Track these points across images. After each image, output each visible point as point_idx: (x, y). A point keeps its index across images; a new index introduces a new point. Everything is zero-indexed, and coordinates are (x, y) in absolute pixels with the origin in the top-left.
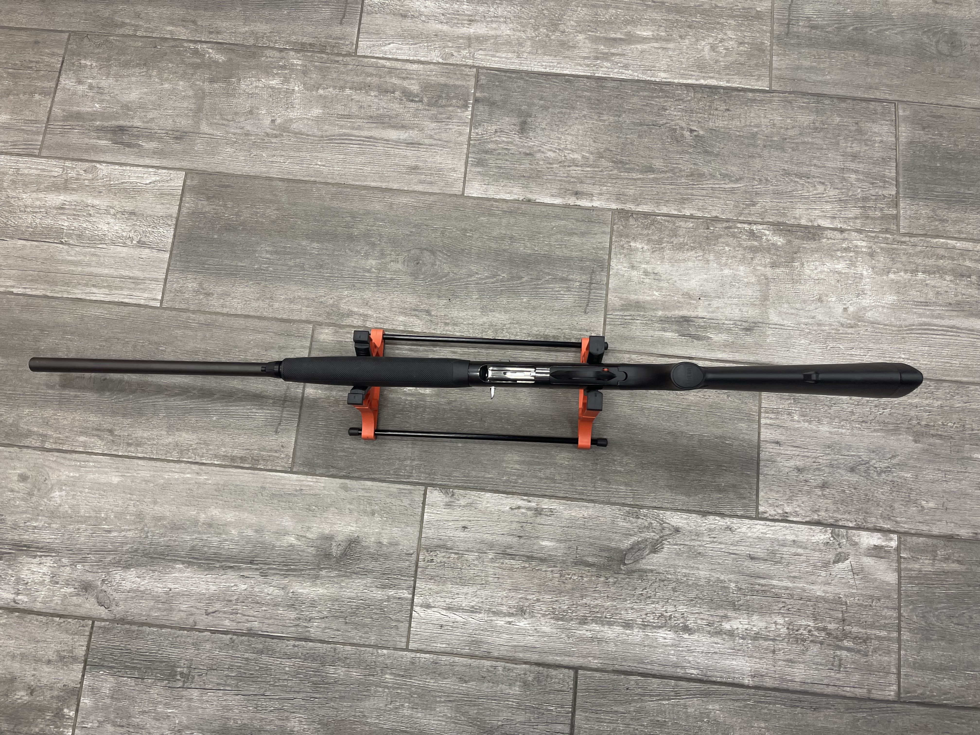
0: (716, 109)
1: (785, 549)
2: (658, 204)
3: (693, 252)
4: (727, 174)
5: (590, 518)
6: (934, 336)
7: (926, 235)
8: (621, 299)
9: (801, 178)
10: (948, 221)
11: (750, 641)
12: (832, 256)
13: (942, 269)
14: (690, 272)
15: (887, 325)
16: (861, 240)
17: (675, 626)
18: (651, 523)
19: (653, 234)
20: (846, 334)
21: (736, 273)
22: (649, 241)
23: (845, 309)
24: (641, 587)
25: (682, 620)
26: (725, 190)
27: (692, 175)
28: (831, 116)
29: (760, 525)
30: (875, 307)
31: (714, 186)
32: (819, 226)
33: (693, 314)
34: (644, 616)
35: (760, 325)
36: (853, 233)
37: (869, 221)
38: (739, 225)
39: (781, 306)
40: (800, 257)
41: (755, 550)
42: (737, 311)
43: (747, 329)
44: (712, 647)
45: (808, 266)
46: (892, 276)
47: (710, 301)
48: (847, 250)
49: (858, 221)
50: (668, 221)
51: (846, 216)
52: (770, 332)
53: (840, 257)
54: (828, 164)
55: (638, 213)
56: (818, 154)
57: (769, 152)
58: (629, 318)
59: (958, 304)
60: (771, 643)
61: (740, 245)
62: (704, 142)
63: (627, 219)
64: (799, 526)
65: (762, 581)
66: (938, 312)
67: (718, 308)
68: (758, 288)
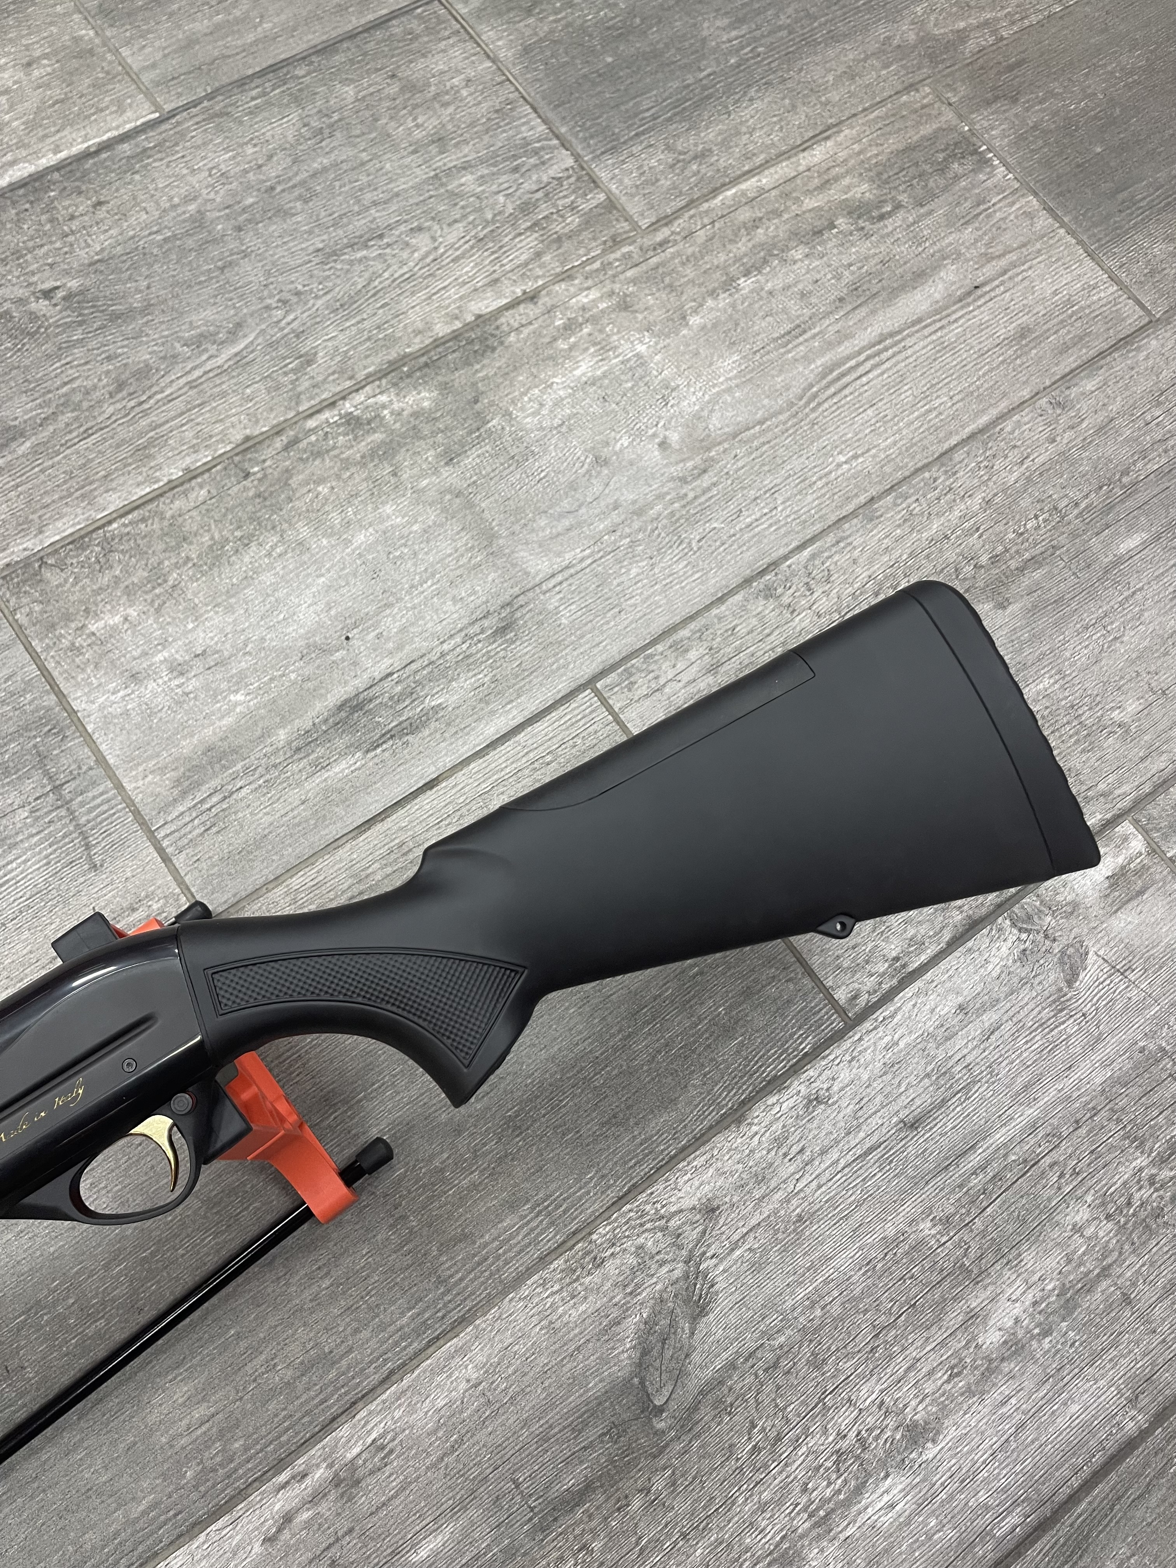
0: (72, 218)
1: (959, 1042)
2: (88, 498)
3: (253, 546)
4: (201, 335)
5: (490, 1370)
6: (864, 379)
7: (692, 201)
8: (162, 770)
9: (367, 247)
10: (710, 150)
11: (1064, 1324)
12: (551, 358)
13: (774, 246)
14: (280, 594)
15: (767, 420)
16: (582, 290)
17: (888, 1454)
18: (641, 1247)
19: (127, 572)
20: (704, 493)
21: (382, 527)
22: (129, 592)
23: (663, 445)
24: (740, 1434)
25: (891, 1422)
26: (222, 371)
27: (121, 386)
28: (331, 92)
29: (869, 1032)
30: (714, 401)
31: (190, 378)
32: (479, 317)
33: (360, 683)
34: (804, 1500)
35: (522, 600)
36: (557, 287)
37: (567, 245)
38: (311, 423)
39: (533, 530)
40: (492, 404)
41: (903, 1100)
42: (449, 606)
43: (501, 631)
44: (1003, 1418)
45: (523, 409)
46: (695, 321)
47: (375, 626)
48: (570, 327)
49: (547, 258)
50: (143, 520)
51: (517, 262)
52: (554, 602)
53: (571, 349)
54: (401, 185)
55: (55, 549)
56: (364, 179)
57: (257, 234)
58: (215, 799)
59: (855, 289)
60: (1104, 1284)
61: (347, 464)
62: (97, 299)
63: (36, 579)
64: (943, 965)
65: (975, 1159)
66: (832, 329)
67: (403, 630)
68: (456, 529)
